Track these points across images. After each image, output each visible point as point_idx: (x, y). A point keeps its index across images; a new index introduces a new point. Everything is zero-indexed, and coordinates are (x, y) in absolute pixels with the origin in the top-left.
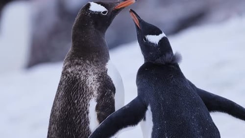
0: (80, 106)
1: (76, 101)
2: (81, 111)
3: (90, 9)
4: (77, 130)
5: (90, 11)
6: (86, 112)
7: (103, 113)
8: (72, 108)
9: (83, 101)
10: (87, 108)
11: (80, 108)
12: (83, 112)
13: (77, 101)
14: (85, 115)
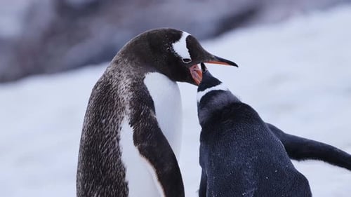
0: (109, 128)
1: (104, 121)
2: (109, 137)
3: (173, 44)
4: (104, 163)
5: (171, 46)
6: (115, 138)
7: (145, 144)
8: (99, 131)
9: (113, 121)
10: (117, 133)
11: (108, 133)
12: (112, 138)
13: (106, 121)
14: (114, 143)
